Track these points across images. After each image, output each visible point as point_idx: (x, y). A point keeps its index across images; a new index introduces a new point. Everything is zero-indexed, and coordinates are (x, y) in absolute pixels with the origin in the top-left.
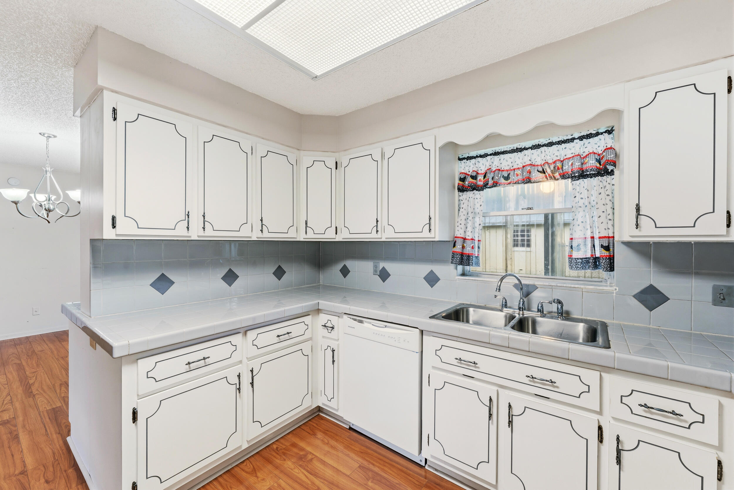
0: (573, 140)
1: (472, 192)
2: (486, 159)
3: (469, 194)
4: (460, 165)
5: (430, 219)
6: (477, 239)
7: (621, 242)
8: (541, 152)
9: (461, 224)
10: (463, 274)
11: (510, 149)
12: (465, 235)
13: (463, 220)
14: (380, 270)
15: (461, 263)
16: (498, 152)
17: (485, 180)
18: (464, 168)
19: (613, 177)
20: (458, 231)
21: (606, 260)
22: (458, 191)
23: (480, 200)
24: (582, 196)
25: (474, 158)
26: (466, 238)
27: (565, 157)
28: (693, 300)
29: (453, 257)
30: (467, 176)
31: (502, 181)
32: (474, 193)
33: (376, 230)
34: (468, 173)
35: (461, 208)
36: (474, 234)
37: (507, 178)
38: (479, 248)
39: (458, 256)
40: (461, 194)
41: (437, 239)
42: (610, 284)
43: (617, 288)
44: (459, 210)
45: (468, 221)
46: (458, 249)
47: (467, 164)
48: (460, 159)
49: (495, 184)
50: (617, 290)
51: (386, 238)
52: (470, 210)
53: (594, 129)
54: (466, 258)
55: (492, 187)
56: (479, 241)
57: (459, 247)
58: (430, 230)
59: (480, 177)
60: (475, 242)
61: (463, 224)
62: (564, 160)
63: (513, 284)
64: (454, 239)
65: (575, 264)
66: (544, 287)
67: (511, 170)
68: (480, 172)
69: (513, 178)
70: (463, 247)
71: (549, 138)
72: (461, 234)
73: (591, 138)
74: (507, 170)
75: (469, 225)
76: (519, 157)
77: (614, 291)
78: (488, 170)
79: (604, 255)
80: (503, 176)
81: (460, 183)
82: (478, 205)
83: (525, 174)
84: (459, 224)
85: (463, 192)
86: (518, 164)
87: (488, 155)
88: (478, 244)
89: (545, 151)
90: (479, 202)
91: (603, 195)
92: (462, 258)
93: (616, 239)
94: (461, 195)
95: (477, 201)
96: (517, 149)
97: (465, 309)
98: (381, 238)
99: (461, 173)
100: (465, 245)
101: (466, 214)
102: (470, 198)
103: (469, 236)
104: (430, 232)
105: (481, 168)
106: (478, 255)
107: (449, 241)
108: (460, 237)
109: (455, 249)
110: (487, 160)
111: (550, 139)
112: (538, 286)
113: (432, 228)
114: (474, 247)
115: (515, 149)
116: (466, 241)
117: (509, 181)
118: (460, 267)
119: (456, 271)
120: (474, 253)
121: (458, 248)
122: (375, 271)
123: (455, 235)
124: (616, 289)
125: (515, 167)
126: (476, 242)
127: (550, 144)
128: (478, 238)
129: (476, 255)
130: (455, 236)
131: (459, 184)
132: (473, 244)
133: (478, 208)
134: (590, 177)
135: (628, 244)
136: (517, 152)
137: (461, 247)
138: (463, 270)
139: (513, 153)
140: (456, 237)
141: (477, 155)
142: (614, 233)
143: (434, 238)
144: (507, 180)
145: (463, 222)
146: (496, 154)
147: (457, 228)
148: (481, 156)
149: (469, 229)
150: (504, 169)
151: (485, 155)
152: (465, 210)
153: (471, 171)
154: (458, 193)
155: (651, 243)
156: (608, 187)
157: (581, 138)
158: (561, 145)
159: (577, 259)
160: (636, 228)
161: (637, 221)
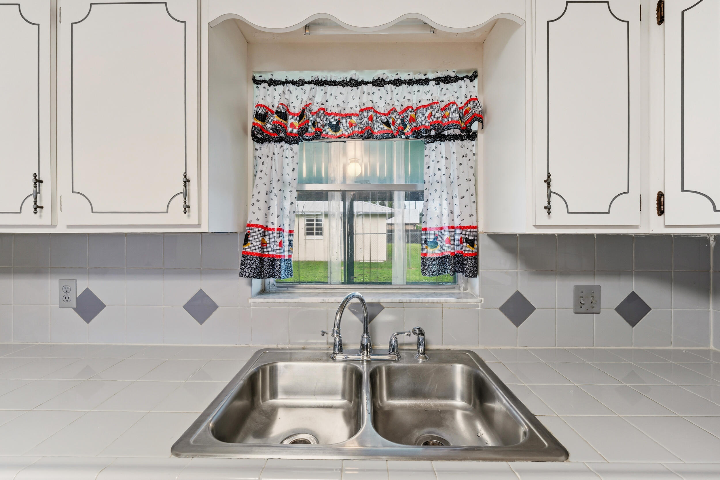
0: (426, 82)
1: (278, 145)
2: (302, 89)
3: (274, 147)
4: (257, 93)
5: (186, 181)
6: (286, 229)
7: (486, 234)
8: (387, 91)
9: (258, 201)
10: (263, 291)
11: (341, 80)
12: (267, 222)
13: (263, 193)
14: (78, 295)
15: (260, 274)
16: (321, 80)
17: (302, 124)
18: (263, 97)
19: (474, 142)
20: (254, 213)
21: (472, 260)
22: (253, 140)
23: (292, 161)
24: (439, 166)
25: (283, 83)
26: (269, 227)
27: (419, 105)
28: (556, 307)
29: (243, 263)
30: (269, 112)
31: (328, 130)
32: (282, 146)
33: (33, 203)
34: (271, 107)
35: (259, 172)
36: (283, 219)
37: (336, 128)
38: (290, 244)
39: (253, 261)
40: (258, 146)
41: (205, 229)
42: (463, 290)
43: (483, 299)
44: (255, 175)
45: (272, 195)
46: (254, 248)
47: (269, 92)
48: (256, 82)
49: (318, 136)
50: (483, 302)
51: (69, 226)
52: (275, 177)
53: (453, 70)
54: (268, 263)
55: (313, 139)
56: (290, 232)
57: (254, 243)
58: (186, 208)
59: (293, 120)
60: (285, 233)
61: (262, 202)
62: (418, 108)
64: (244, 228)
65: (431, 267)
66: (392, 305)
67: (342, 115)
68: (292, 110)
69: (344, 129)
70: (263, 244)
71: (397, 71)
72: (258, 220)
73: (449, 83)
74: (336, 114)
75: (274, 204)
76: (353, 97)
77: (480, 304)
78: (306, 106)
79: (470, 254)
80: (330, 123)
81: (256, 124)
82: (288, 170)
83: (364, 121)
84: (254, 201)
85: (262, 143)
86: (351, 108)
87: (306, 82)
88: (289, 238)
89: (392, 91)
90: (290, 164)
91: (465, 167)
92: (261, 266)
93: (480, 229)
94: (258, 148)
95: (286, 161)
96: (351, 80)
97: (268, 368)
98: (54, 226)
99: (257, 106)
100: (267, 239)
101: (268, 183)
102: (276, 154)
103: (274, 223)
104: (185, 213)
105: (293, 105)
106: (290, 256)
107: (236, 233)
108: (257, 225)
109: (247, 249)
110: (305, 91)
111: (398, 74)
112: (384, 305)
113: (193, 202)
114: (283, 242)
115: (348, 80)
116: (269, 232)
117: (339, 133)
118: (257, 283)
119: (250, 288)
120: (282, 254)
121: (254, 246)
122: (65, 301)
123: (246, 220)
124: (481, 301)
125: (348, 111)
126: (286, 235)
127: (398, 83)
128: (289, 227)
129: (286, 258)
130: (248, 223)
131: (254, 124)
132: (281, 238)
133: (288, 175)
134: (448, 140)
135: (495, 237)
136: (352, 87)
137: (258, 243)
138: (264, 285)
139: (345, 86)
140: (249, 225)
141: (286, 80)
142: (477, 221)
143: (199, 226)
144: (336, 132)
145: (263, 197)
146: (319, 83)
147: (251, 209)
148: (294, 83)
149: (275, 210)
150: (331, 112)
151: (300, 83)
152: (266, 174)
153: (276, 105)
154: (253, 143)
155: (518, 235)
156: (470, 155)
157: (438, 80)
158: (413, 85)
159: (432, 259)
160: (549, 213)
161: (549, 202)
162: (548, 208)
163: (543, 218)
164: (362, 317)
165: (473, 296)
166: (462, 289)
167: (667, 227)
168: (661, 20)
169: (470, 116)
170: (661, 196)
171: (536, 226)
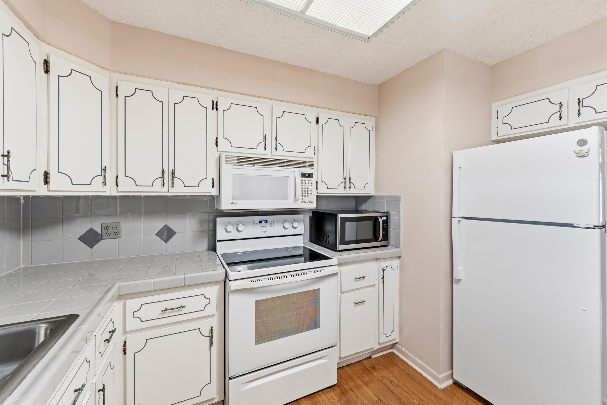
167: (49, 191)
168: (46, 71)
170: (46, 173)
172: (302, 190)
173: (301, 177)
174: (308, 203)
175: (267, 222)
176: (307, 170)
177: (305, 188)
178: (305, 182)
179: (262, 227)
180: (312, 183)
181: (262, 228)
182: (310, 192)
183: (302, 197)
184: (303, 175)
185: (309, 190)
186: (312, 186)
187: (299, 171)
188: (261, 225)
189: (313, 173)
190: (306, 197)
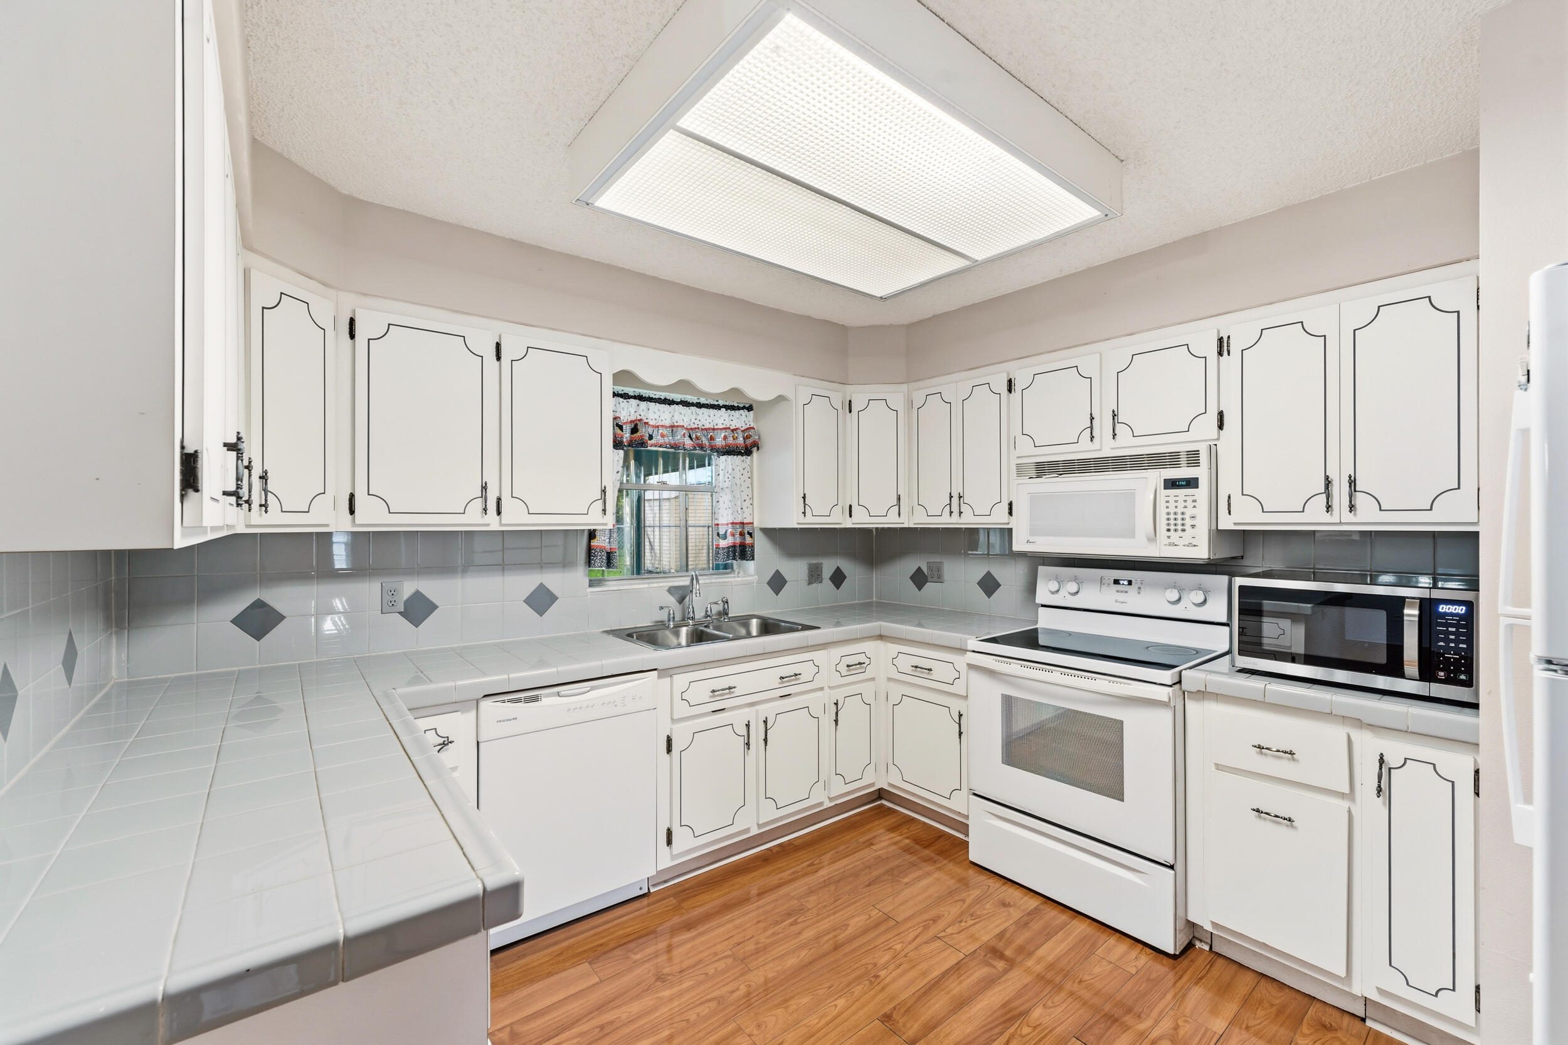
0: (719, 407)
2: (628, 401)
5: (603, 491)
7: (759, 528)
8: (692, 412)
11: (657, 397)
16: (642, 396)
19: (752, 460)
21: (748, 548)
24: (728, 475)
27: (717, 427)
28: (799, 580)
42: (743, 572)
43: (756, 576)
50: (755, 579)
53: (736, 401)
58: (604, 511)
62: (715, 430)
63: (667, 588)
65: (720, 555)
67: (656, 426)
69: (657, 438)
73: (734, 411)
74: (651, 426)
77: (753, 581)
79: (748, 543)
83: (678, 437)
89: (695, 412)
93: (755, 525)
110: (631, 404)
113: (608, 507)
115: (662, 399)
122: (388, 606)
125: (661, 424)
134: (733, 455)
135: (769, 532)
136: (666, 405)
139: (660, 404)
142: (753, 519)
146: (641, 398)
148: (620, 396)
151: (626, 397)
156: (748, 468)
157: (726, 408)
158: (710, 409)
159: (723, 549)
160: (805, 516)
161: (805, 510)
162: (804, 513)
163: (802, 519)
164: (677, 596)
165: (749, 576)
166: (736, 573)
167: (853, 524)
168: (850, 412)
169: (751, 441)
170: (850, 506)
171: (798, 523)
172: (1167, 517)
173: (1164, 489)
174: (1184, 545)
175: (1130, 583)
176: (1183, 472)
177: (1175, 514)
178: (1176, 499)
179: (1118, 591)
180: (1194, 501)
181: (1119, 593)
182: (1188, 522)
183: (1168, 534)
184: (1172, 484)
185: (1187, 516)
186: (1194, 507)
187: (1156, 477)
188: (1117, 587)
189: (1198, 478)
190: (1180, 533)
